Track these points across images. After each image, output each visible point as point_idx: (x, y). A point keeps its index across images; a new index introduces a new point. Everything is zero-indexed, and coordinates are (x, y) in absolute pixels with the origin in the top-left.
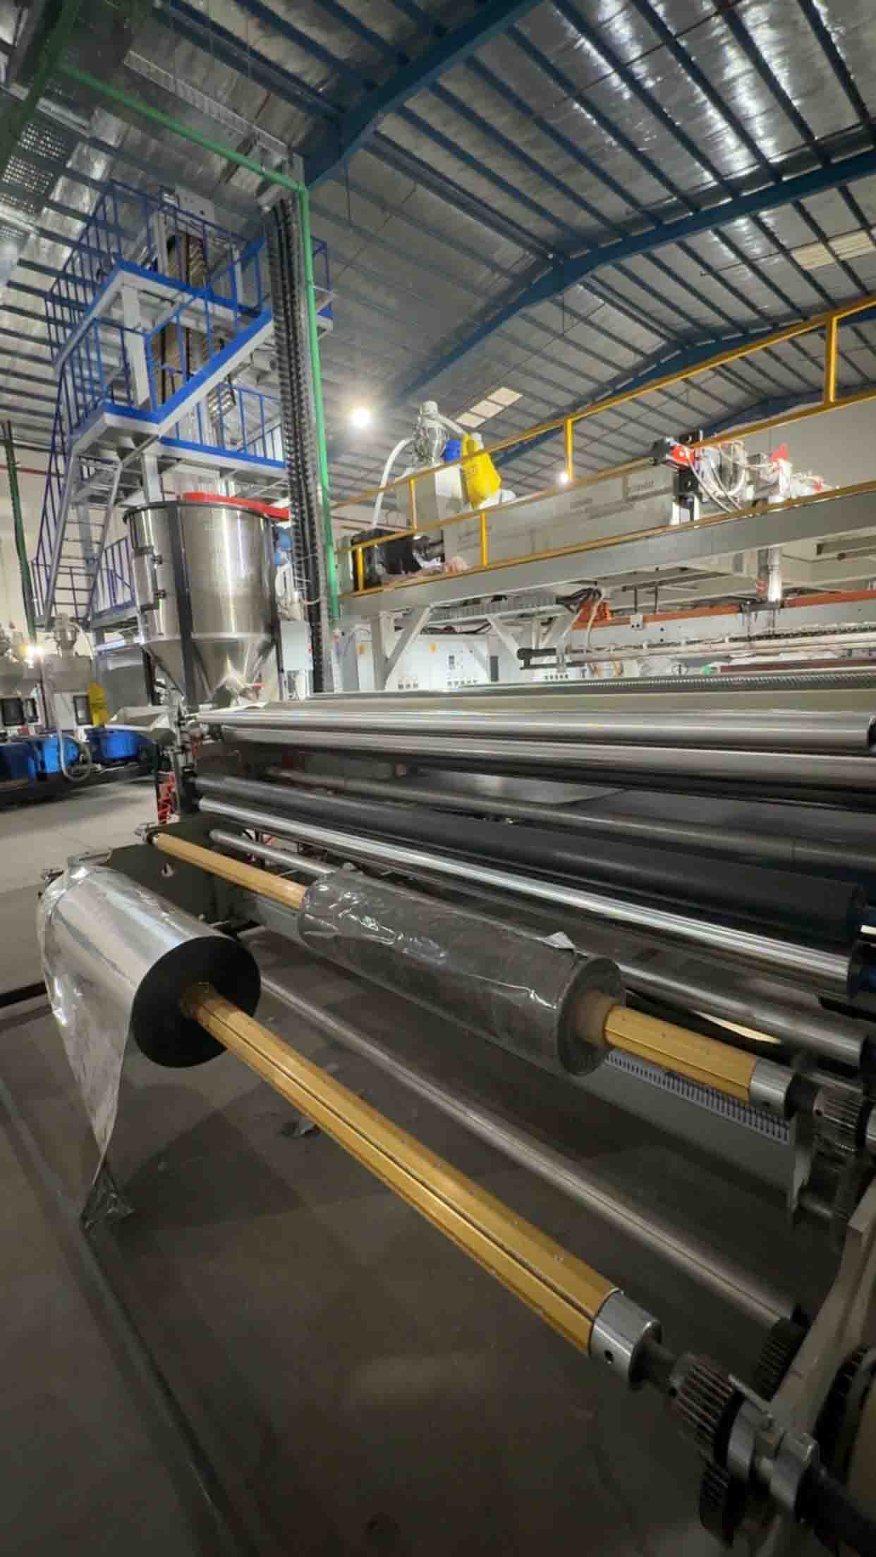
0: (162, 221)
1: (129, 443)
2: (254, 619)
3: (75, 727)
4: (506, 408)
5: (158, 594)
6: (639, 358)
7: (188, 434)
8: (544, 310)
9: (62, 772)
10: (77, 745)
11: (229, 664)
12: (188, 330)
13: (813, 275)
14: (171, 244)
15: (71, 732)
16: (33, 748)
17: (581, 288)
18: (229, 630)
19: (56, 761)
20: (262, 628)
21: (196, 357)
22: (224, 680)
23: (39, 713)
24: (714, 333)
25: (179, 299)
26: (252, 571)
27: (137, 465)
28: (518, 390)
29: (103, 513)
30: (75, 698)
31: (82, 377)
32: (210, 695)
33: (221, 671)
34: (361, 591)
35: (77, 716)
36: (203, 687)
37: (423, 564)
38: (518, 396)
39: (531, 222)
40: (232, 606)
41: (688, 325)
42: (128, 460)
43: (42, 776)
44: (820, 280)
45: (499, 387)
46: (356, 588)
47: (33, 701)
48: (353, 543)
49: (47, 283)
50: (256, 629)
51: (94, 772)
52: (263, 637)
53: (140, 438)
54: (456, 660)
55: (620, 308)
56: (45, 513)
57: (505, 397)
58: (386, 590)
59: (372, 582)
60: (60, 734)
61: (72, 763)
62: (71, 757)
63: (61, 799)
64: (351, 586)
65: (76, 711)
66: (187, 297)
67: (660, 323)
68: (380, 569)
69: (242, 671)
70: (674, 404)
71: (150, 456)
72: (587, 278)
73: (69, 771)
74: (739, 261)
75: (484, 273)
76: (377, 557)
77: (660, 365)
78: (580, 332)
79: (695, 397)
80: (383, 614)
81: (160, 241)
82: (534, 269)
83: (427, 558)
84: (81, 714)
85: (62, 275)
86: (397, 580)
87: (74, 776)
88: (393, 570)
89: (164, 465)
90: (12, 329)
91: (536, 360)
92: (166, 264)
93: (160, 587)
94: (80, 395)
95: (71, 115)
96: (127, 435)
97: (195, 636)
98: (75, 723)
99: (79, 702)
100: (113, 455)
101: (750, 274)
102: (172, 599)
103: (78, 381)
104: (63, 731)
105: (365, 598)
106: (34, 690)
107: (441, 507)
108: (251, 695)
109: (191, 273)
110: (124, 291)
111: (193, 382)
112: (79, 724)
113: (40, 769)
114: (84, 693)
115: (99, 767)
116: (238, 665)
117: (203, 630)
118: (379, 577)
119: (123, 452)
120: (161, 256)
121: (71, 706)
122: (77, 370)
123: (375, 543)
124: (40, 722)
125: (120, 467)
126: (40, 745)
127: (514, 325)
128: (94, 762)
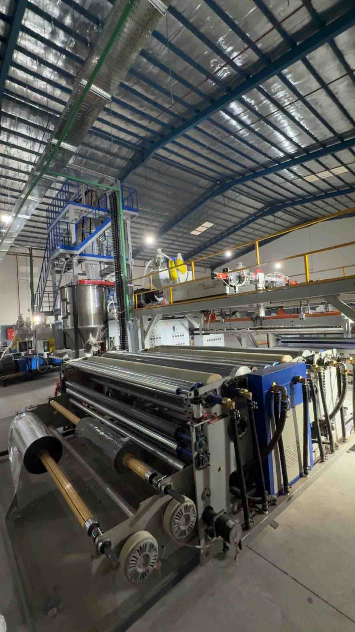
0: (84, 187)
1: (69, 256)
2: (100, 320)
3: (43, 352)
4: (208, 228)
5: (68, 314)
6: (256, 211)
7: (89, 252)
8: (219, 198)
9: (37, 369)
10: (44, 359)
11: (91, 335)
12: (91, 218)
13: (314, 183)
14: (86, 193)
15: (42, 355)
16: (28, 360)
17: (231, 191)
18: (91, 325)
19: (35, 365)
20: (102, 323)
21: (93, 226)
22: (88, 341)
23: (33, 346)
24: (282, 202)
25: (87, 211)
26: (99, 305)
27: (71, 262)
28: (213, 223)
29: (60, 277)
30: (44, 342)
31: (56, 232)
32: (84, 346)
33: (88, 337)
34: (137, 309)
35: (44, 348)
36: (82, 343)
37: (158, 299)
38: (213, 224)
39: (211, 174)
40: (92, 317)
41: (271, 200)
42: (68, 261)
43: (30, 371)
44: (316, 184)
45: (205, 222)
46: (135, 308)
47: (31, 341)
48: (135, 293)
49: (50, 201)
50: (100, 324)
51: (49, 368)
52: (102, 326)
53: (72, 255)
54: (176, 328)
55: (245, 195)
56: (40, 277)
57: (208, 225)
58: (144, 309)
59: (140, 306)
60: (38, 355)
61: (40, 365)
62: (41, 364)
63: (35, 379)
64: (134, 307)
65: (44, 347)
66: (90, 210)
67: (261, 199)
68: (143, 301)
69: (95, 338)
70: (271, 224)
71: (75, 260)
72: (233, 188)
73: (40, 369)
74: (285, 181)
75: (196, 189)
76: (142, 298)
77: (264, 212)
78: (232, 204)
79: (278, 221)
80: (143, 317)
81: (83, 192)
82: (213, 187)
83: (159, 297)
84: (46, 348)
85: (53, 199)
86: (148, 306)
87: (42, 370)
88: (147, 301)
89: (80, 262)
90: (37, 214)
91: (218, 213)
92: (84, 200)
93: (68, 311)
94: (56, 237)
95: (51, 177)
96: (68, 254)
97: (79, 327)
98: (43, 351)
99: (46, 343)
100: (64, 260)
101: (290, 184)
102: (72, 315)
103: (55, 233)
104: (39, 354)
105: (138, 311)
106: (32, 338)
107: (162, 282)
108: (97, 346)
109: (93, 200)
110: (70, 210)
111: (91, 235)
112: (45, 351)
113: (30, 368)
114: (47, 340)
115: (51, 366)
116: (94, 335)
117: (81, 325)
118: (142, 304)
119: (66, 259)
120: (83, 196)
121: (43, 345)
122: (55, 230)
123: (141, 294)
124: (33, 349)
125: (66, 263)
126: (30, 359)
127: (209, 202)
128: (50, 364)
